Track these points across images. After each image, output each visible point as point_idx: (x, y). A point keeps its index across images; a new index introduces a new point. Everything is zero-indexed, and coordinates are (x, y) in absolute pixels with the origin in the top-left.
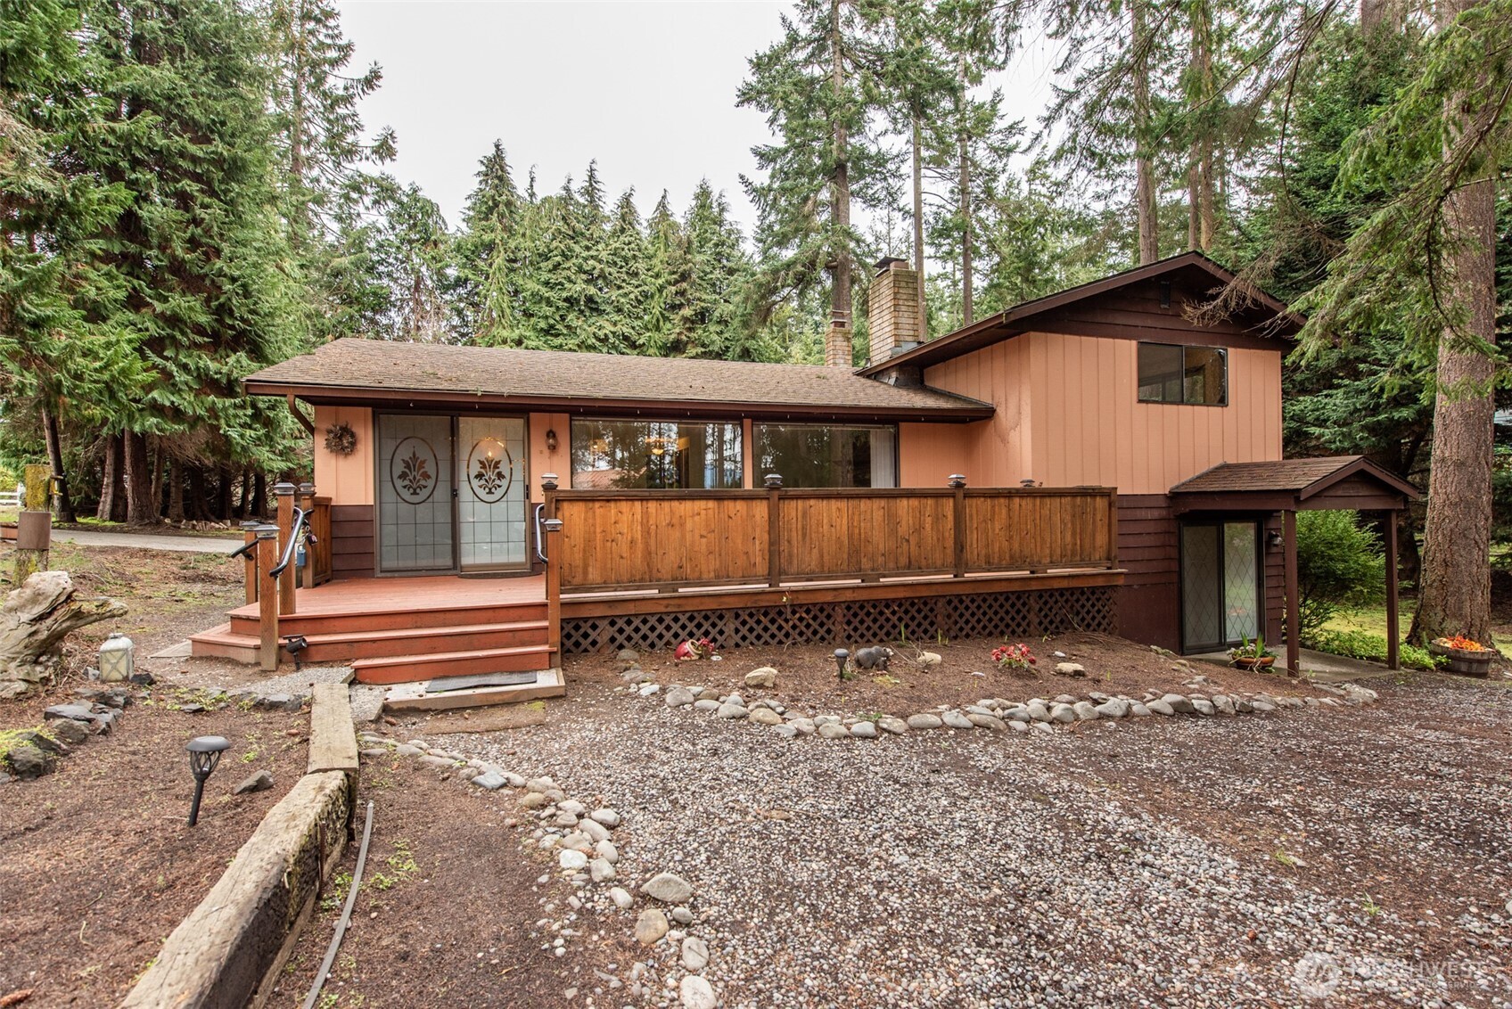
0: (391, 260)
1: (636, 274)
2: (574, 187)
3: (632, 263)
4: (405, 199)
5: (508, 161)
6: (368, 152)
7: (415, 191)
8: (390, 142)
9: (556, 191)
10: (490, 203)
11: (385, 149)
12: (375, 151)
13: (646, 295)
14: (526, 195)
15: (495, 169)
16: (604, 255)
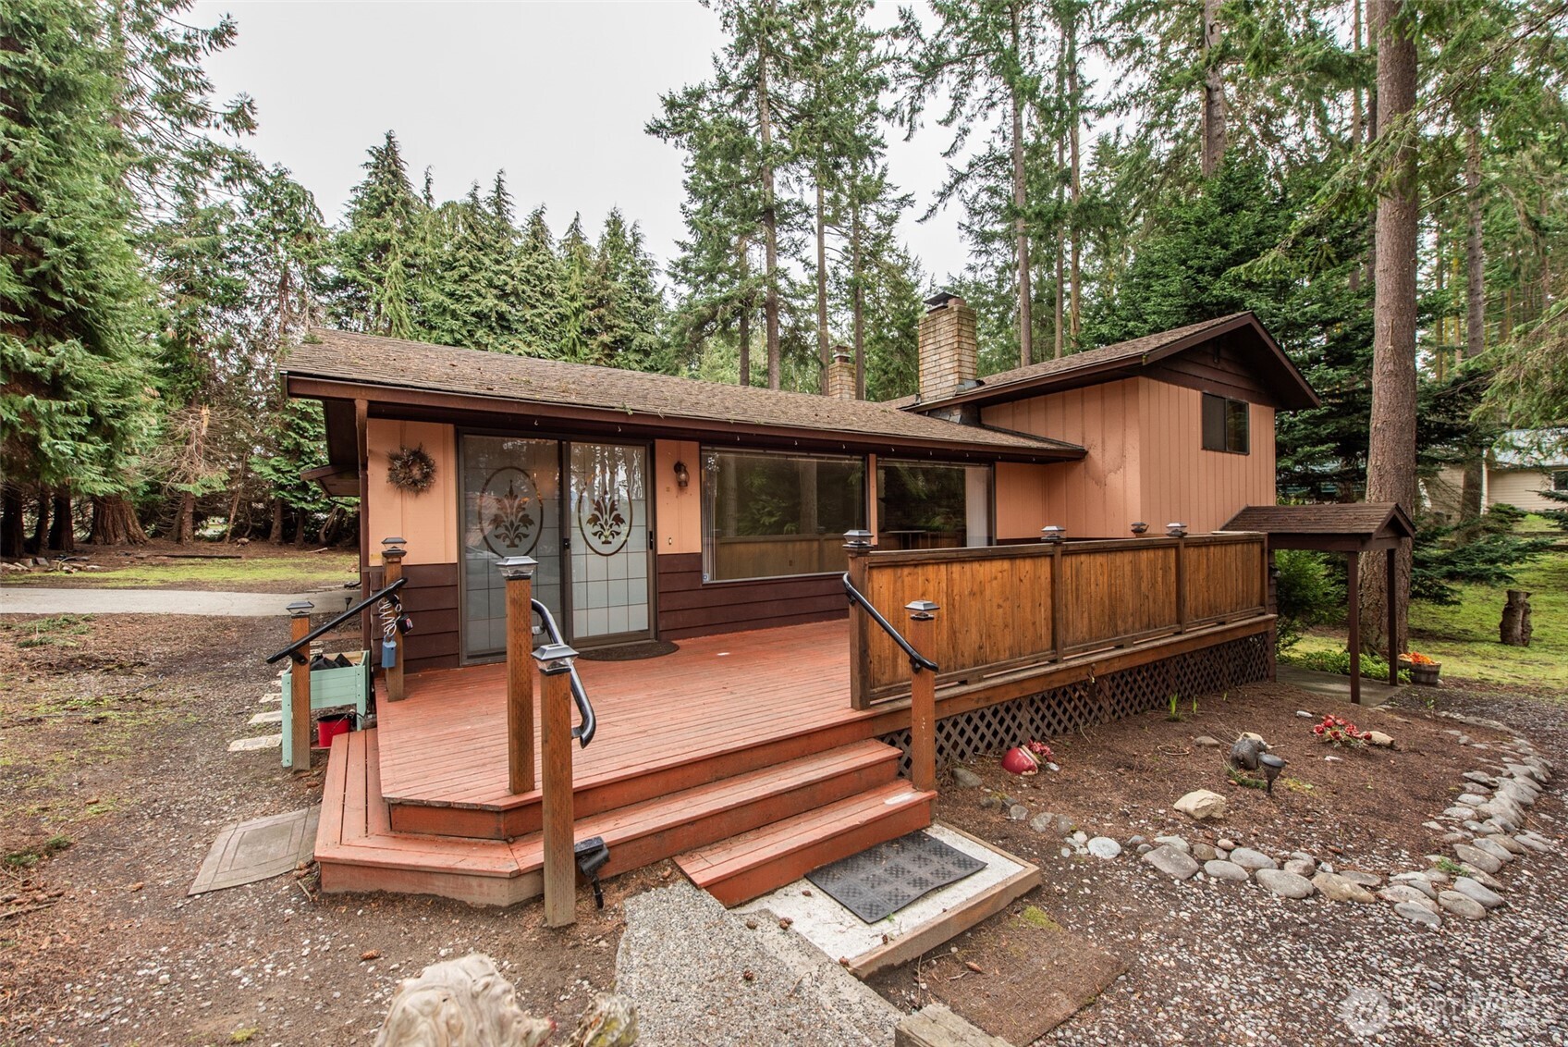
0: (248, 250)
1: (551, 295)
2: (481, 195)
3: (546, 283)
4: (269, 182)
5: (401, 156)
6: (219, 119)
7: (282, 174)
8: (249, 113)
9: (462, 197)
10: (383, 199)
11: (241, 118)
12: (228, 119)
13: (563, 317)
14: (422, 197)
15: (387, 161)
16: (517, 271)
